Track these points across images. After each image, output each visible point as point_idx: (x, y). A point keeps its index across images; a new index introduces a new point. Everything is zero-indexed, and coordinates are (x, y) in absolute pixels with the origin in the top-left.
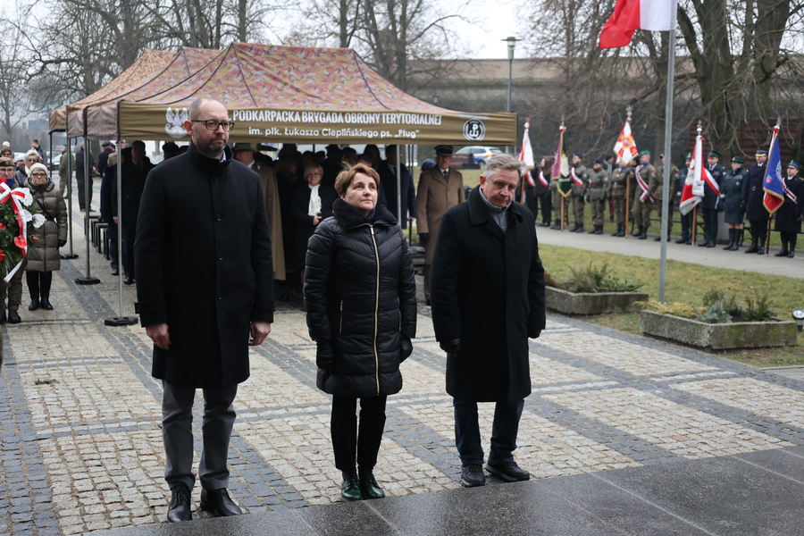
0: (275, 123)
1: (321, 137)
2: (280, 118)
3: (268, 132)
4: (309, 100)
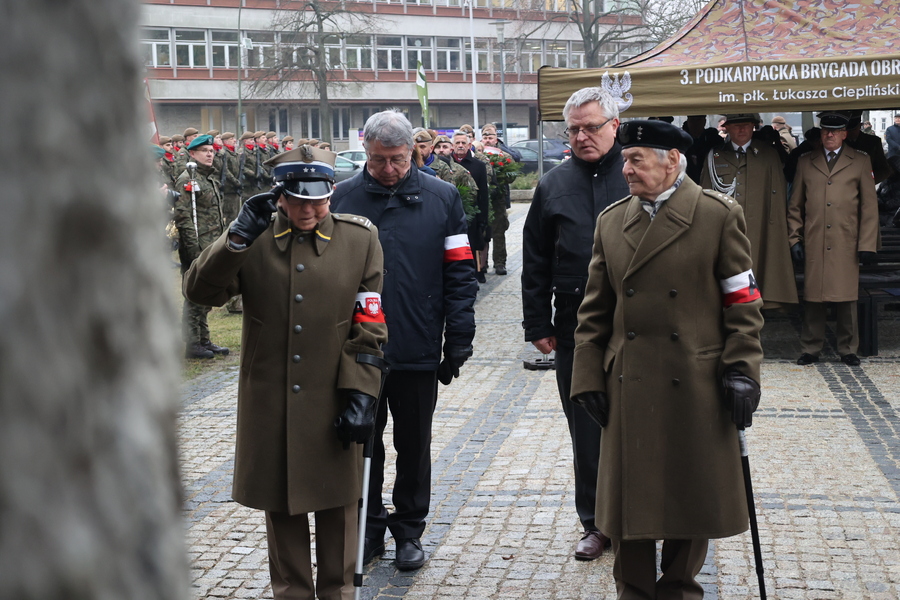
0: (759, 84)
1: (831, 100)
2: (766, 75)
3: (748, 97)
4: (834, 45)
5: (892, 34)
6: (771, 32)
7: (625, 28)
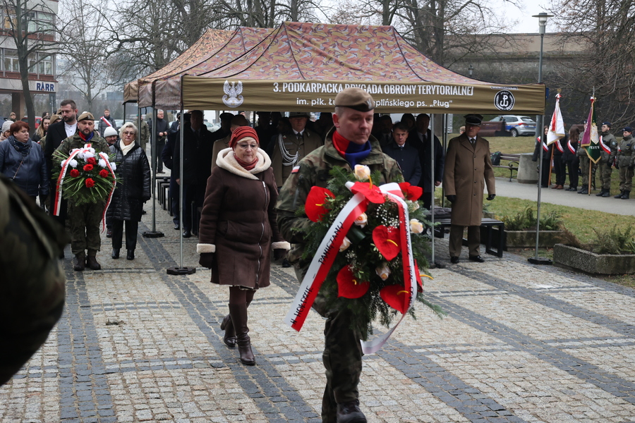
0: (321, 94)
2: (325, 89)
3: (314, 102)
4: (351, 73)
5: (382, 69)
6: (311, 62)
7: (47, 43)
